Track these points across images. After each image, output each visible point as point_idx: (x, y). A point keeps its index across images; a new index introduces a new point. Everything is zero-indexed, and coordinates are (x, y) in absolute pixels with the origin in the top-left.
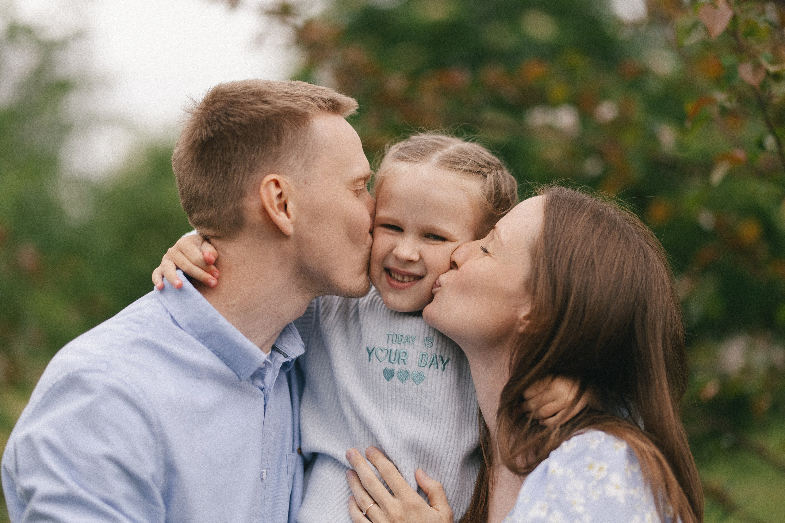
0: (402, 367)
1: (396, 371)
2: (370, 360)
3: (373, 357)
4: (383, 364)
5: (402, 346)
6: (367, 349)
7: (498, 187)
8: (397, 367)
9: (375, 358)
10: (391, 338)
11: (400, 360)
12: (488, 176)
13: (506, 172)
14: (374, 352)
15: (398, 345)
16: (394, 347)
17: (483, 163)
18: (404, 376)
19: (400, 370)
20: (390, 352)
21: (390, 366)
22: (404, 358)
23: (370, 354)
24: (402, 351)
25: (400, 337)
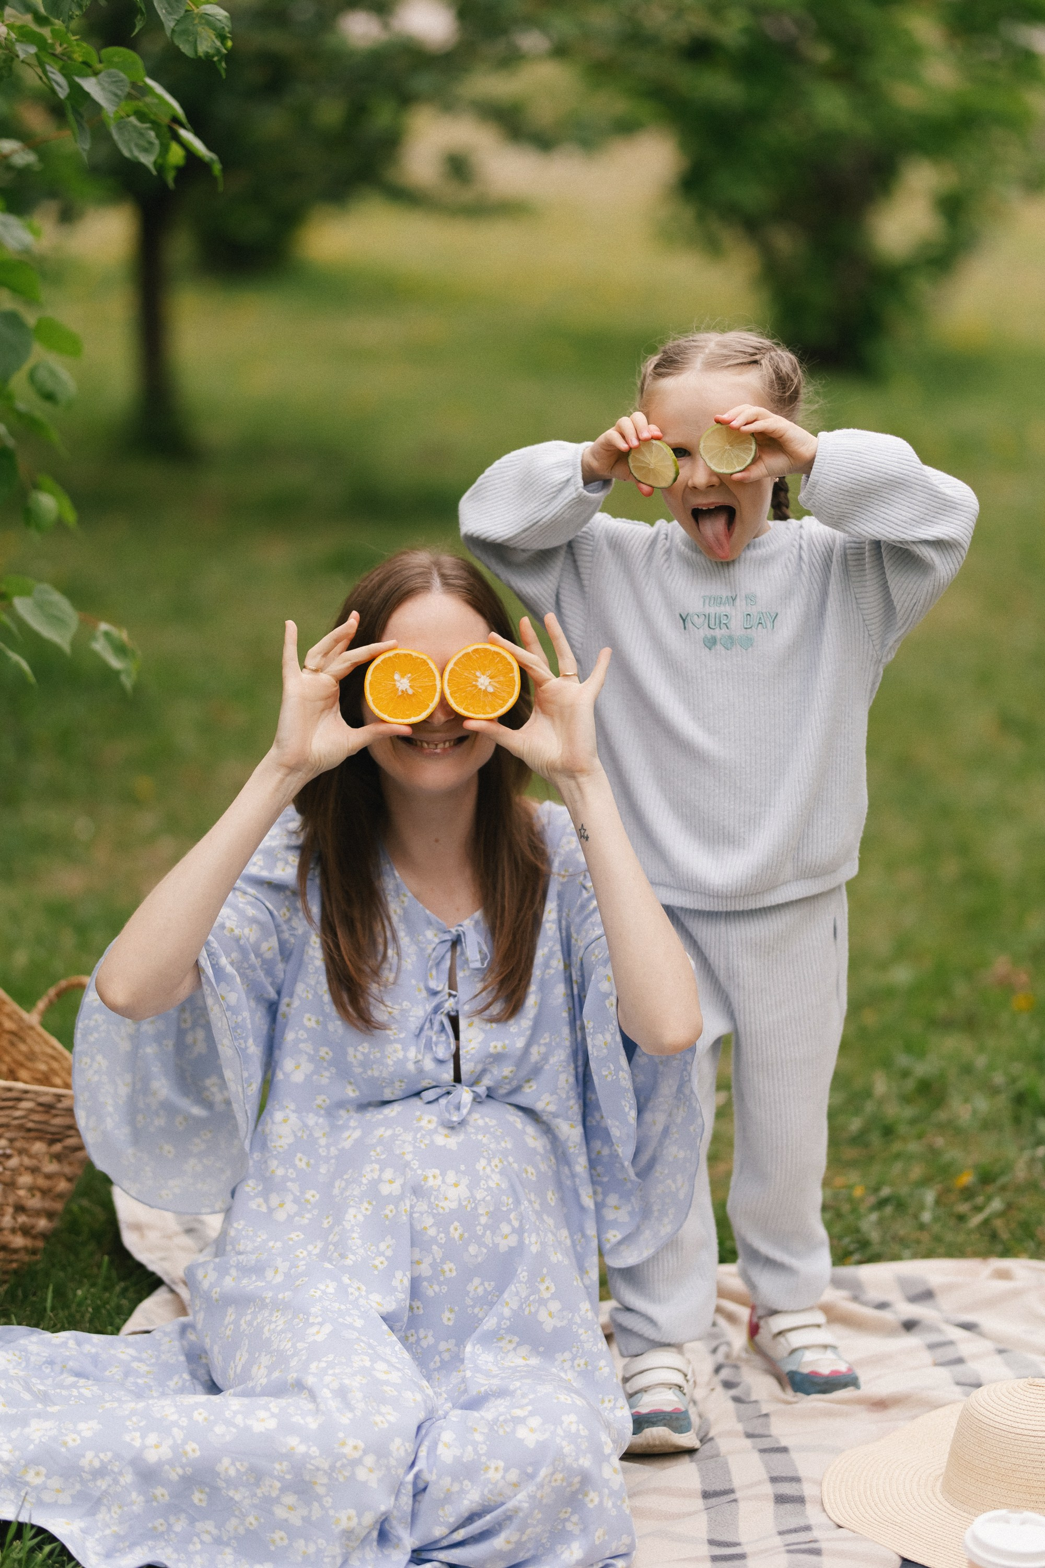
0: (724, 631)
1: (719, 637)
2: (685, 628)
3: (689, 625)
4: (701, 630)
5: (722, 608)
6: (681, 616)
7: (777, 371)
8: (718, 633)
9: (691, 625)
10: (707, 602)
11: (722, 625)
12: (762, 362)
13: (779, 352)
14: (689, 618)
15: (717, 608)
16: (712, 610)
17: (752, 351)
18: (730, 642)
19: (723, 635)
20: (708, 617)
21: (708, 633)
22: (725, 622)
23: (684, 621)
24: (722, 614)
25: (719, 599)
